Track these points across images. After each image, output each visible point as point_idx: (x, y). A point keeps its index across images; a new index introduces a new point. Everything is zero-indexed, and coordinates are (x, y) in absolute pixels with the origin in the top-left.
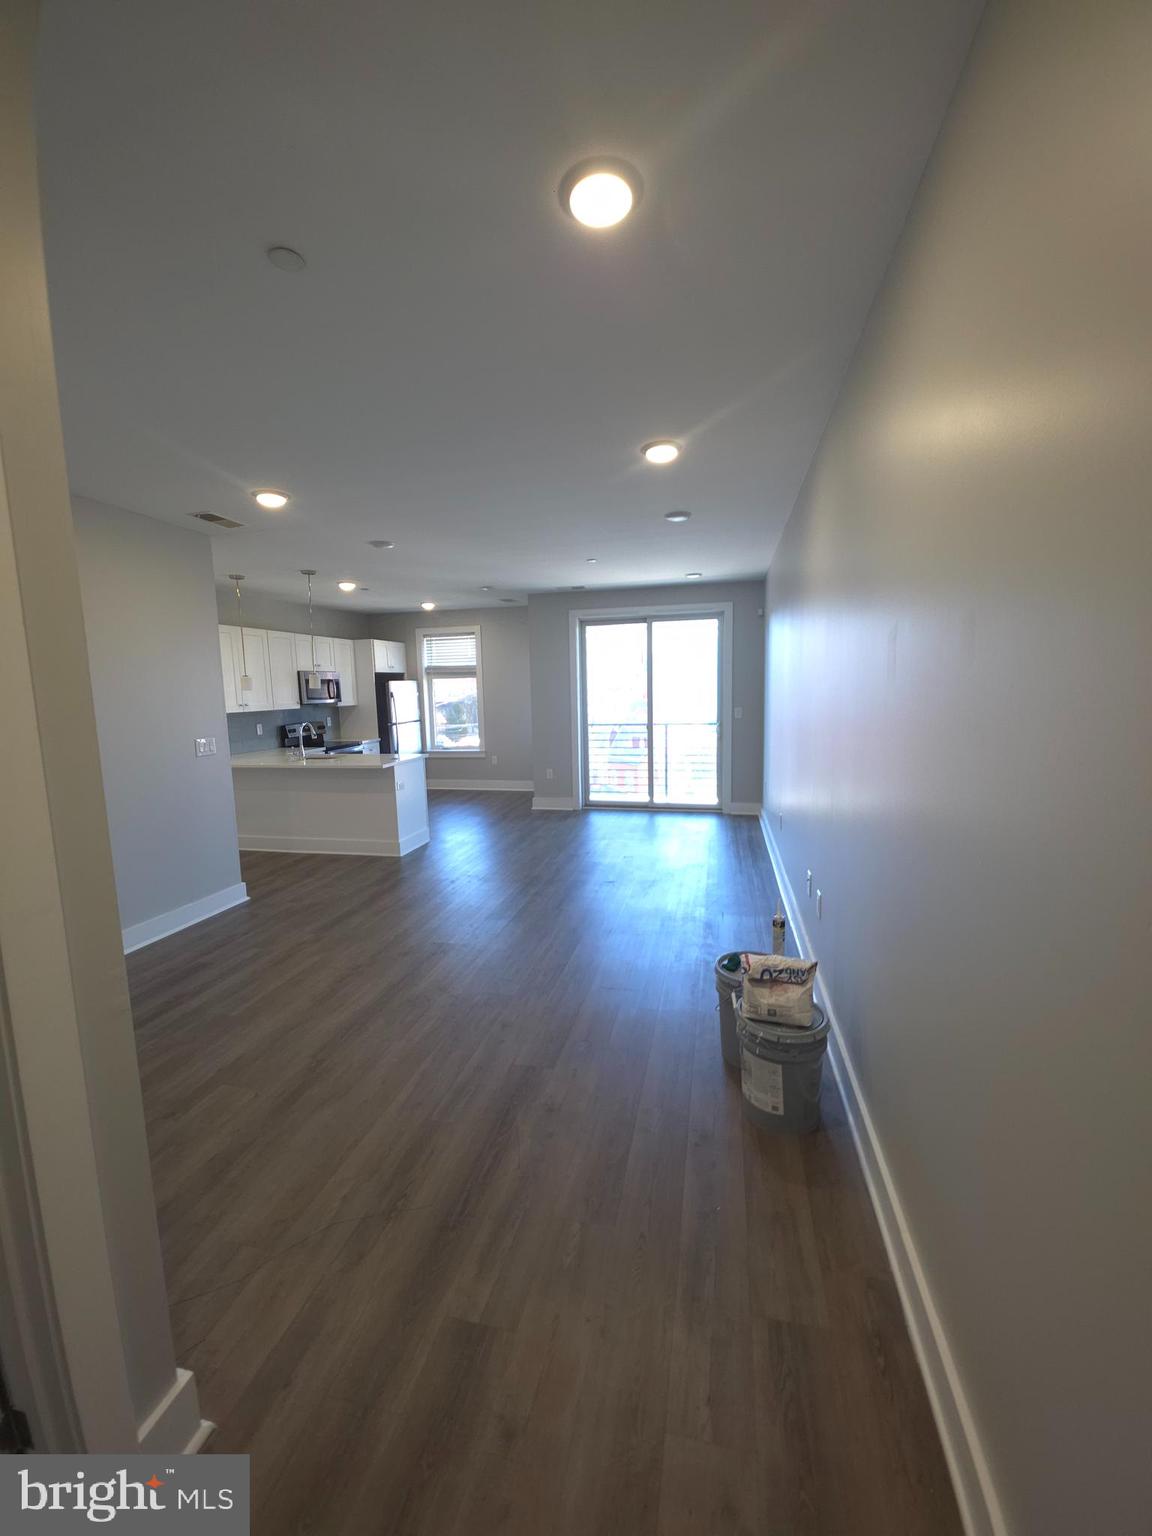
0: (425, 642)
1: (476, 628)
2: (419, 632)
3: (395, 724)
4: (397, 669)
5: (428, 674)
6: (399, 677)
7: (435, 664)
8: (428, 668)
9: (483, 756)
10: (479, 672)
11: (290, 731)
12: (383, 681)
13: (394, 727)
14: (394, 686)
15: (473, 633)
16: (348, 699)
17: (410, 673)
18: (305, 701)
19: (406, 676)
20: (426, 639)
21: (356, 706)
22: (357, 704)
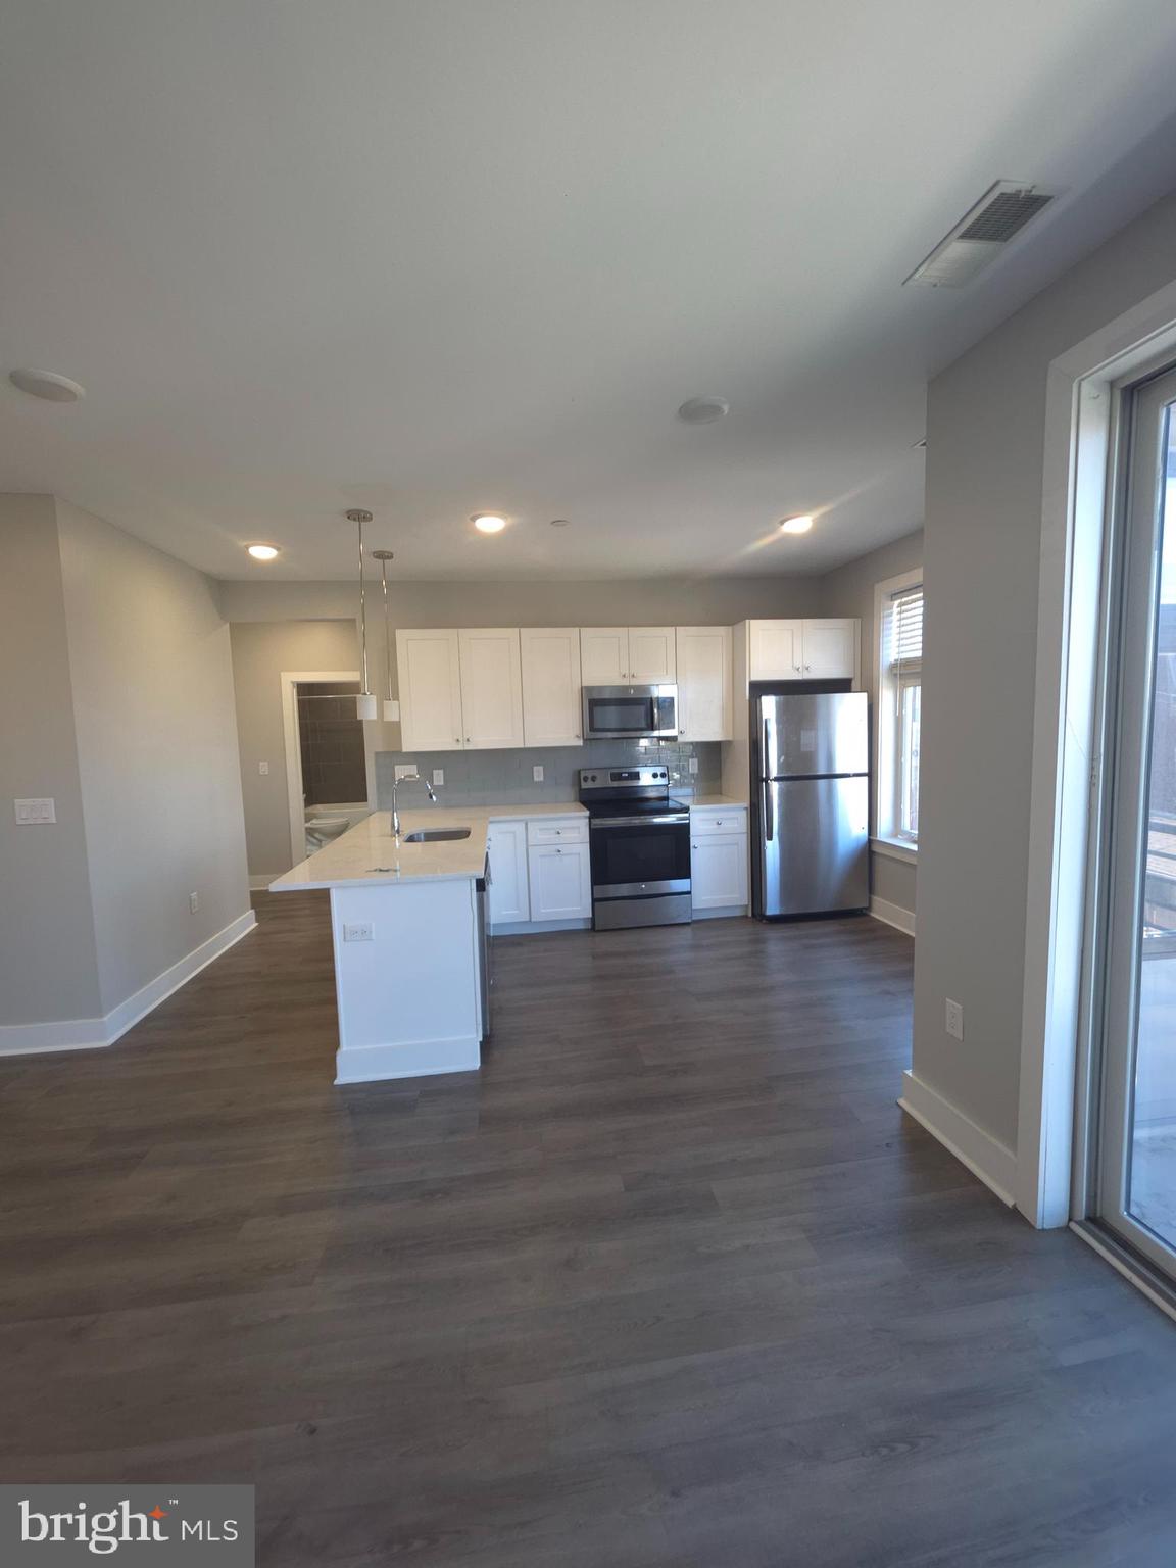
0: (895, 610)
2: (882, 589)
3: (765, 780)
4: (825, 671)
5: (896, 676)
7: (907, 653)
8: (894, 666)
11: (586, 779)
16: (707, 730)
17: (865, 676)
18: (586, 734)
19: (855, 685)
20: (897, 603)
21: (729, 743)
22: (730, 739)
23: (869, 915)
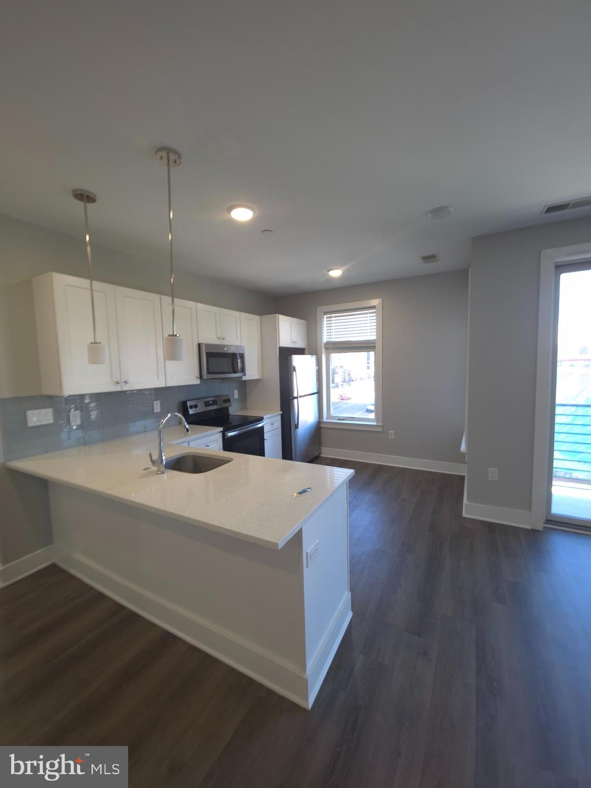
0: (325, 319)
1: (375, 302)
2: (320, 309)
3: (297, 398)
4: (300, 344)
5: (327, 349)
6: (300, 351)
7: (334, 339)
8: (328, 343)
9: (380, 430)
10: (379, 346)
11: (191, 407)
12: (286, 354)
13: (295, 401)
14: (297, 360)
15: (374, 307)
16: (252, 372)
17: (311, 348)
18: (205, 376)
19: (306, 350)
20: (325, 316)
21: (260, 379)
22: (261, 378)
23: (321, 457)
